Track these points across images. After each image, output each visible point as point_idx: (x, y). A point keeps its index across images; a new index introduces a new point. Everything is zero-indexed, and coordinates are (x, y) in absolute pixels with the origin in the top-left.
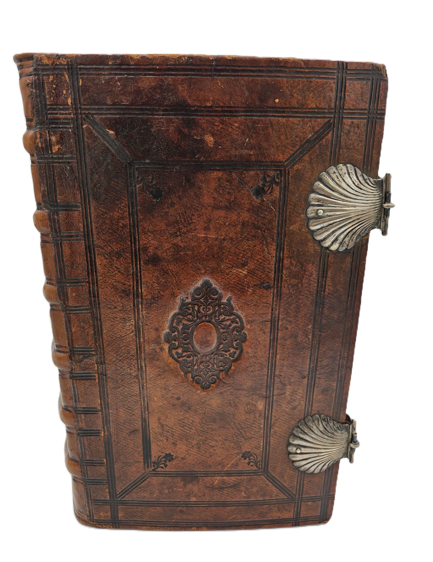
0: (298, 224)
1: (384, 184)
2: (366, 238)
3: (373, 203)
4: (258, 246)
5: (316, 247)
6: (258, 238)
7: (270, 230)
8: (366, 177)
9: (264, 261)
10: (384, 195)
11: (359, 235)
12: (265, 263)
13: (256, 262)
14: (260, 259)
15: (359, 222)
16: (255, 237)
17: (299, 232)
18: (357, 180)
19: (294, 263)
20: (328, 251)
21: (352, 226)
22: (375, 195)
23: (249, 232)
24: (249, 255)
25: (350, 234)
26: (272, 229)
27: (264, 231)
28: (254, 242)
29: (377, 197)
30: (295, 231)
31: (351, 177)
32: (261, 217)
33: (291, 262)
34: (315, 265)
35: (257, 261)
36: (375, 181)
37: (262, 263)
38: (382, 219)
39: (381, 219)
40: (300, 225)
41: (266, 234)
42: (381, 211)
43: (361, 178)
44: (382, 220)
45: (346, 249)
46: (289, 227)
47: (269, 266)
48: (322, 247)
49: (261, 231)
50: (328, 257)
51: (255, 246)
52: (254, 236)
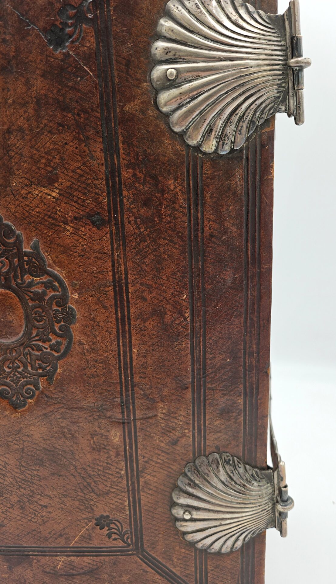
0: (137, 101)
1: (287, 23)
2: (267, 130)
4: (71, 144)
5: (178, 147)
6: (69, 128)
7: (88, 113)
8: (251, 8)
9: (87, 173)
10: (289, 44)
11: (252, 122)
12: (89, 176)
13: (71, 174)
14: (78, 168)
16: (63, 126)
17: (141, 116)
18: (234, 13)
19: (140, 178)
20: (200, 155)
22: (270, 41)
23: (51, 116)
24: (57, 161)
25: (235, 119)
26: (92, 110)
27: (78, 115)
28: (63, 136)
30: (134, 115)
31: (223, 5)
32: (68, 87)
33: (134, 175)
34: (179, 180)
35: (74, 171)
36: (269, 17)
37: (81, 176)
38: (290, 91)
39: (288, 92)
40: (142, 103)
41: (82, 120)
42: (287, 74)
43: (242, 12)
44: (291, 94)
45: (232, 150)
46: (124, 106)
47: (96, 182)
48: (189, 146)
49: (73, 114)
50: (202, 167)
51: (66, 144)
52: (60, 125)
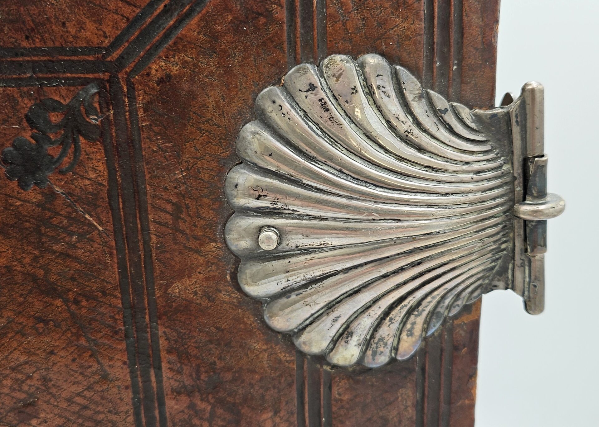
0: (198, 277)
1: (516, 130)
2: (466, 319)
3: (471, 203)
4: (62, 353)
5: (282, 356)
6: (57, 326)
7: (95, 298)
8: (441, 102)
9: (96, 403)
10: (518, 171)
11: (433, 313)
12: (100, 408)
13: (64, 405)
14: (78, 395)
15: (421, 274)
16: (46, 322)
17: (205, 303)
18: (402, 115)
19: (204, 410)
20: (328, 368)
21: (398, 286)
22: (478, 172)
23: (21, 304)
24: (34, 382)
25: (398, 314)
26: (104, 294)
27: (76, 302)
28: (47, 339)
29: (489, 180)
30: (190, 302)
31: (380, 102)
32: (54, 252)
33: (192, 406)
34: (282, 413)
35: (69, 401)
36: (478, 119)
37: (85, 407)
38: (517, 257)
39: (513, 258)
40: (207, 279)
41: (84, 311)
42: (512, 228)
43: (419, 109)
44: (518, 262)
45: (393, 361)
46: (168, 286)
47: (114, 418)
48: (302, 354)
49: (66, 301)
50: (330, 388)
51: (52, 353)
52: (39, 320)
